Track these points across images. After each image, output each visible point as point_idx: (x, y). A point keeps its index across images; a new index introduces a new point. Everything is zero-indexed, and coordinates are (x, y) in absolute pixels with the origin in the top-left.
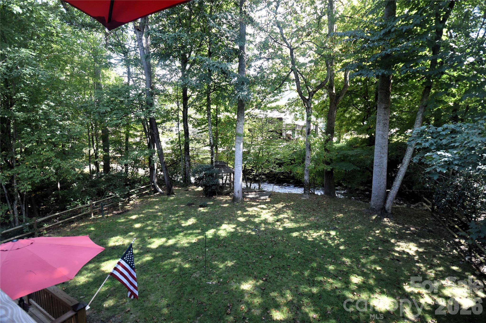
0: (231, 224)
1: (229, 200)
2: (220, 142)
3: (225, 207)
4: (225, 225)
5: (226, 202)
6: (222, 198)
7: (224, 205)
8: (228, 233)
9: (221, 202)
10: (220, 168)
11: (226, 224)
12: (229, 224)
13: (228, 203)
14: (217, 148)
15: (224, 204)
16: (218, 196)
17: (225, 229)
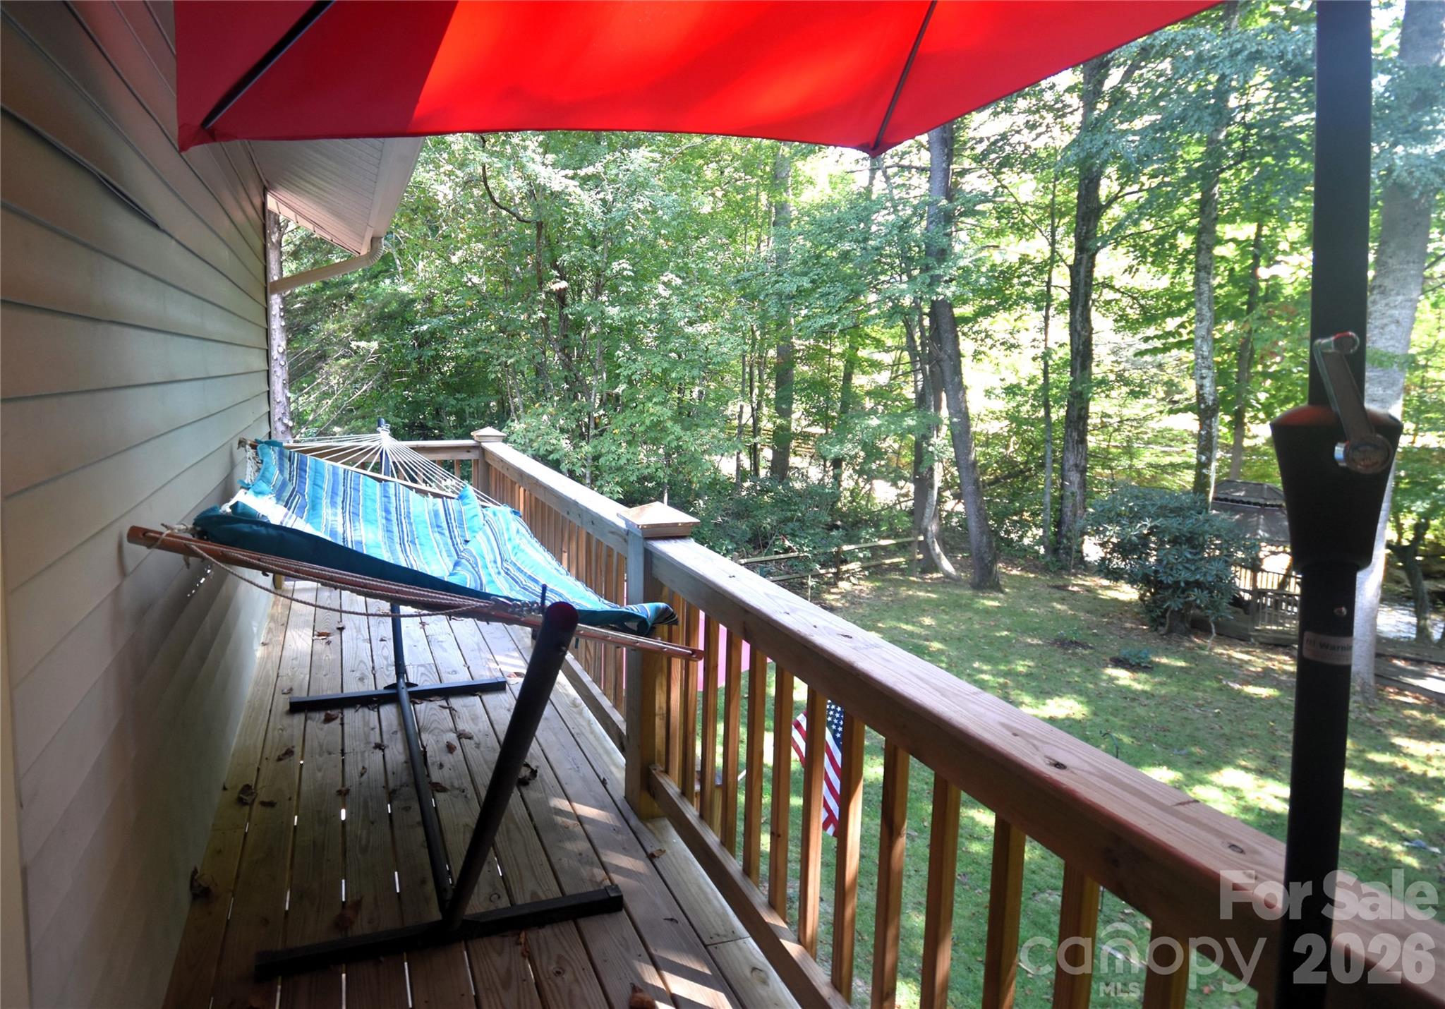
0: (1273, 777)
1: (1285, 672)
2: (1262, 396)
3: (1251, 699)
4: (1241, 773)
5: (1265, 677)
6: (1246, 657)
7: (1250, 689)
8: (1247, 809)
9: (1235, 670)
10: (1248, 514)
11: (1246, 769)
12: (1261, 772)
13: (1277, 684)
14: (1238, 425)
15: (1248, 683)
16: (1220, 644)
17: (1234, 790)
